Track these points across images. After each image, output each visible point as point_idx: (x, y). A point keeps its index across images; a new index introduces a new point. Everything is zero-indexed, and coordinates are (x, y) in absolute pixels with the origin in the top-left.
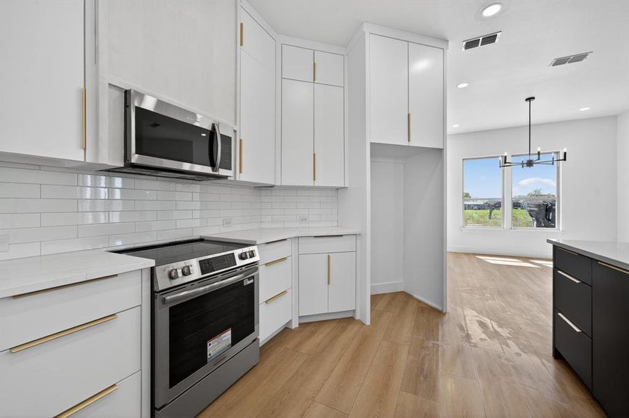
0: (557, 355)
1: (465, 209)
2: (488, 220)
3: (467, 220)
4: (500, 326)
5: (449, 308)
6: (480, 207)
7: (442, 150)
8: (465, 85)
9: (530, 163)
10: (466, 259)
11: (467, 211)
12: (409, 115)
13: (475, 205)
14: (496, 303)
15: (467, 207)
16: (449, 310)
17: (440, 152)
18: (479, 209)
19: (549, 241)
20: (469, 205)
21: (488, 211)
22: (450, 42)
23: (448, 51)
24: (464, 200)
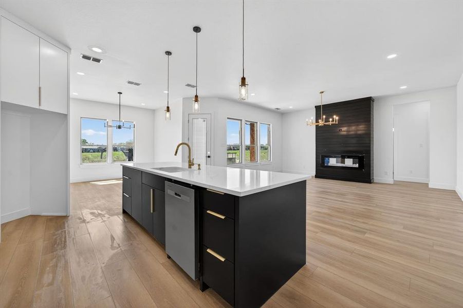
0: (124, 212)
1: (83, 152)
2: (100, 159)
3: (84, 160)
4: (102, 211)
5: (71, 213)
6: (94, 151)
7: (66, 115)
8: (82, 74)
9: (120, 127)
10: (83, 185)
11: (84, 154)
12: (40, 88)
13: (91, 149)
14: (101, 202)
15: (85, 151)
16: (71, 214)
17: (65, 117)
18: (94, 152)
19: (121, 165)
20: (86, 149)
21: (100, 153)
22: (72, 51)
23: (71, 55)
24: (81, 145)
